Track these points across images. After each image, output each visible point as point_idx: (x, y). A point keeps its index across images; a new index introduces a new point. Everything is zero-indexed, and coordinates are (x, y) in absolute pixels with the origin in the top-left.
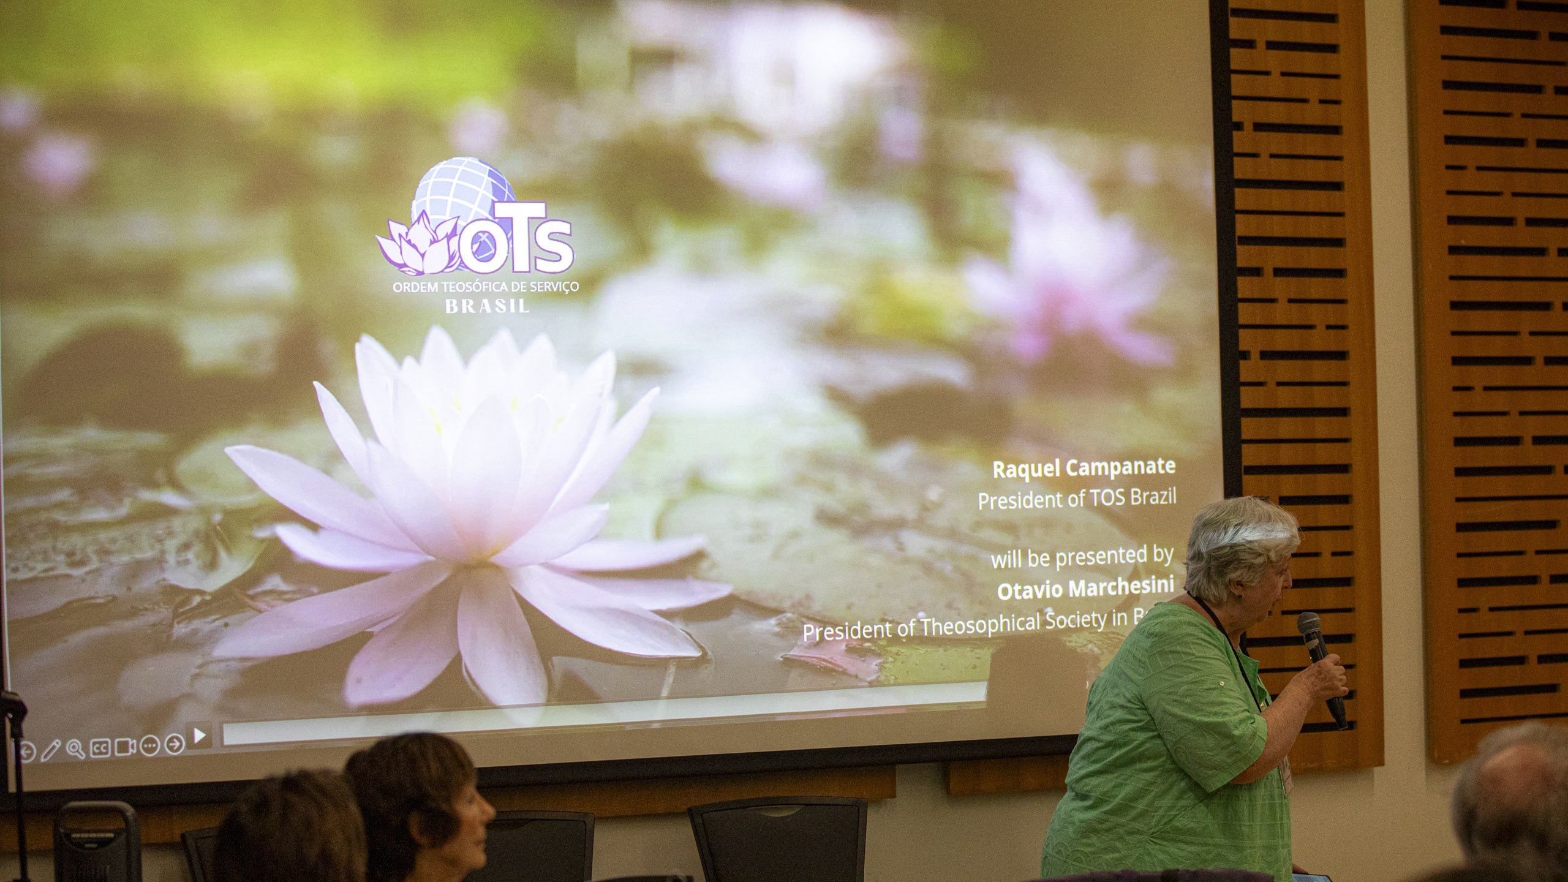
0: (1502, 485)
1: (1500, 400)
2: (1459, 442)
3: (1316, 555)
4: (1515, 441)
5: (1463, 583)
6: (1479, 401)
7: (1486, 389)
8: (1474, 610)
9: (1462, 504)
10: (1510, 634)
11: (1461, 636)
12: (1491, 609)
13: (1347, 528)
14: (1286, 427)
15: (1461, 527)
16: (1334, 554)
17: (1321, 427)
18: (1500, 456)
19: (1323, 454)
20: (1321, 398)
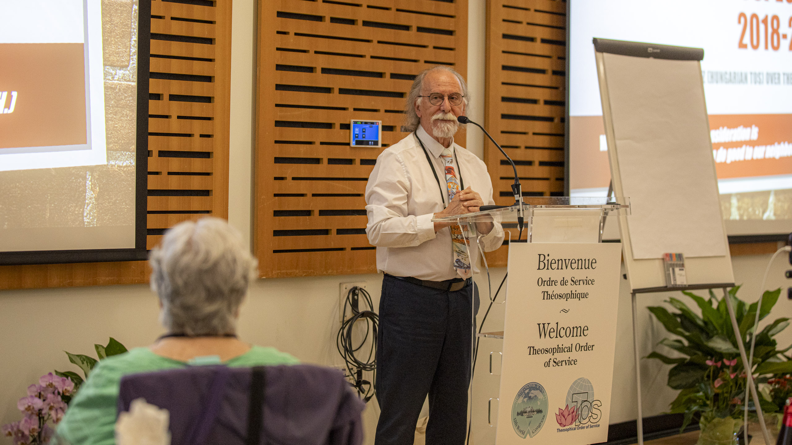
0: (303, 98)
1: (303, 43)
2: (280, 67)
3: (190, 135)
4: (310, 70)
5: (278, 160)
6: (291, 42)
7: (296, 34)
8: (282, 179)
9: (279, 108)
10: (302, 195)
11: (276, 195)
12: (294, 179)
13: (209, 119)
14: (176, 48)
15: (279, 124)
16: (202, 136)
17: (198, 50)
18: (303, 79)
19: (198, 69)
20: (198, 30)
